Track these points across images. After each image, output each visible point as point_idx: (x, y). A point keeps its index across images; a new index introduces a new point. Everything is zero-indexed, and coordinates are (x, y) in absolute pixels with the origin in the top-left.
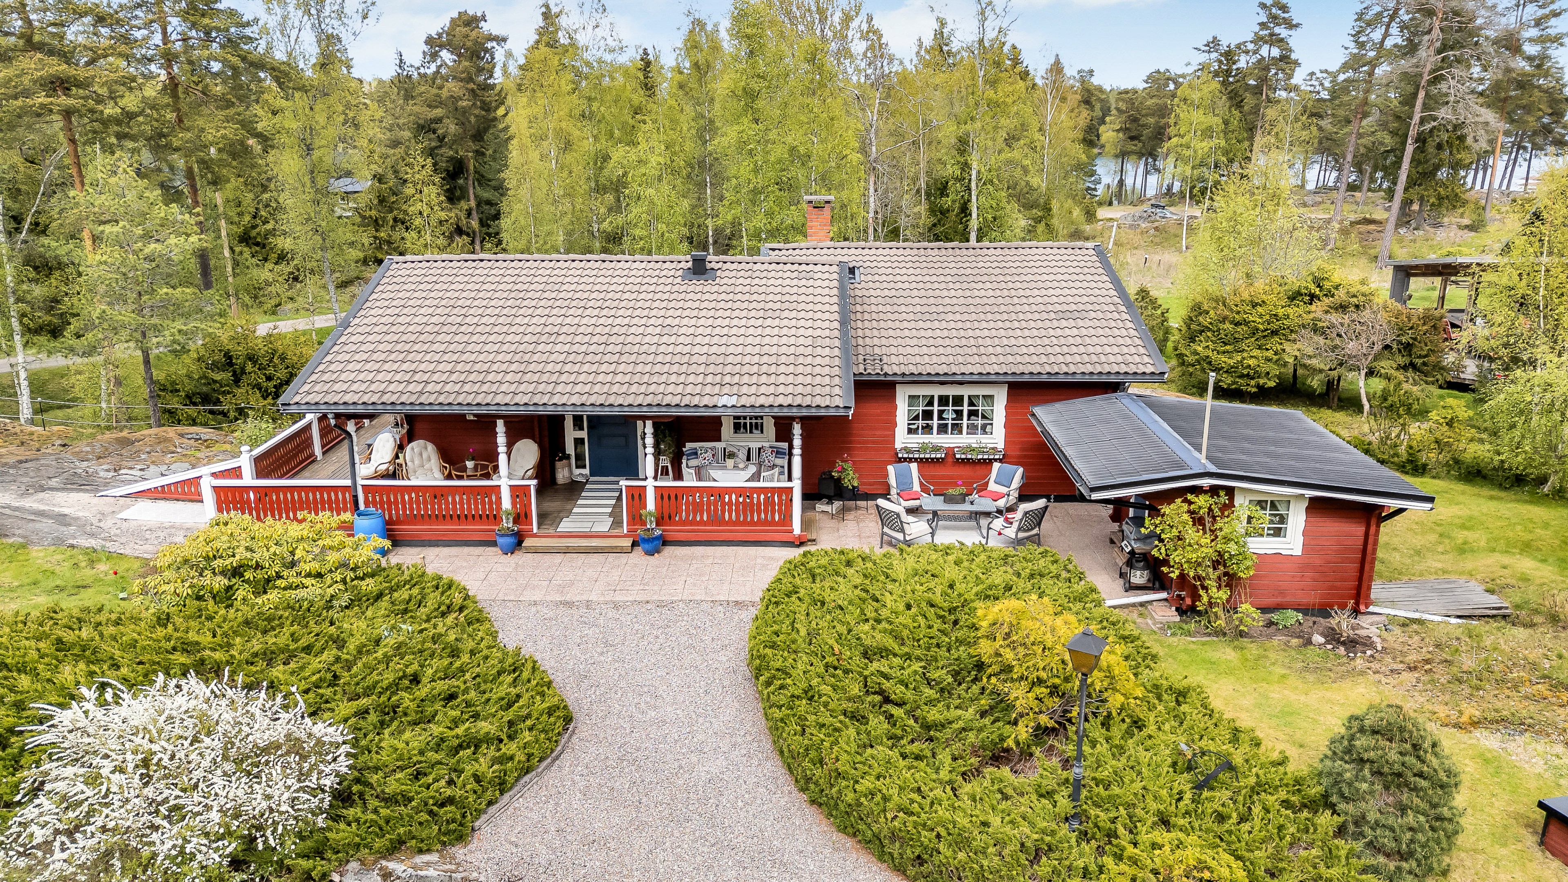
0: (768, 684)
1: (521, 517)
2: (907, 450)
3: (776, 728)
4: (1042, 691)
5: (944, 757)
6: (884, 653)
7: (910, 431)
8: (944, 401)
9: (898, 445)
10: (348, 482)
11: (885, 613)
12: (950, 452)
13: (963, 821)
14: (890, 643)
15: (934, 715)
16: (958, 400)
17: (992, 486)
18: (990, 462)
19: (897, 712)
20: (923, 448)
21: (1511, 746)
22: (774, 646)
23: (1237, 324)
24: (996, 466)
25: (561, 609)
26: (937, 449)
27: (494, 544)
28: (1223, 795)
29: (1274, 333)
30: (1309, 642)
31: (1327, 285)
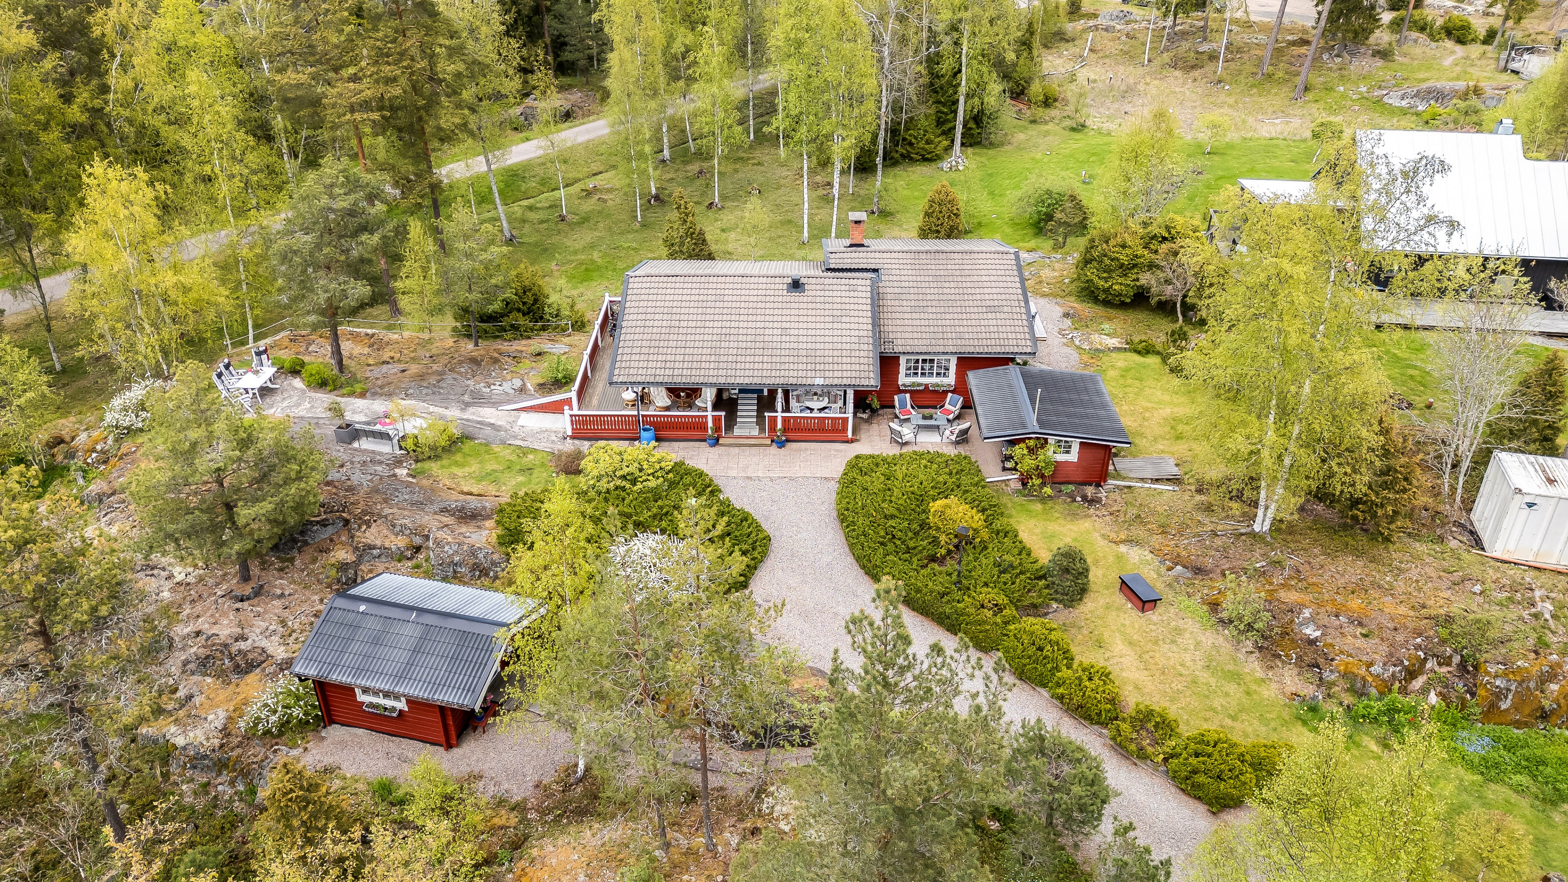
0: (847, 527)
1: (717, 429)
2: (904, 385)
3: (851, 546)
4: (951, 536)
5: (915, 559)
6: (893, 517)
7: (907, 375)
8: (924, 361)
9: (900, 383)
10: (636, 413)
11: (893, 499)
12: (926, 386)
13: (920, 584)
14: (896, 513)
15: (911, 544)
16: (932, 361)
17: (947, 406)
18: (945, 393)
19: (898, 542)
20: (913, 384)
21: (1131, 551)
22: (848, 510)
23: (1112, 260)
24: (950, 395)
25: (747, 481)
26: (919, 385)
27: (705, 441)
28: (1008, 576)
29: (1135, 266)
30: (1075, 501)
31: (1173, 231)
